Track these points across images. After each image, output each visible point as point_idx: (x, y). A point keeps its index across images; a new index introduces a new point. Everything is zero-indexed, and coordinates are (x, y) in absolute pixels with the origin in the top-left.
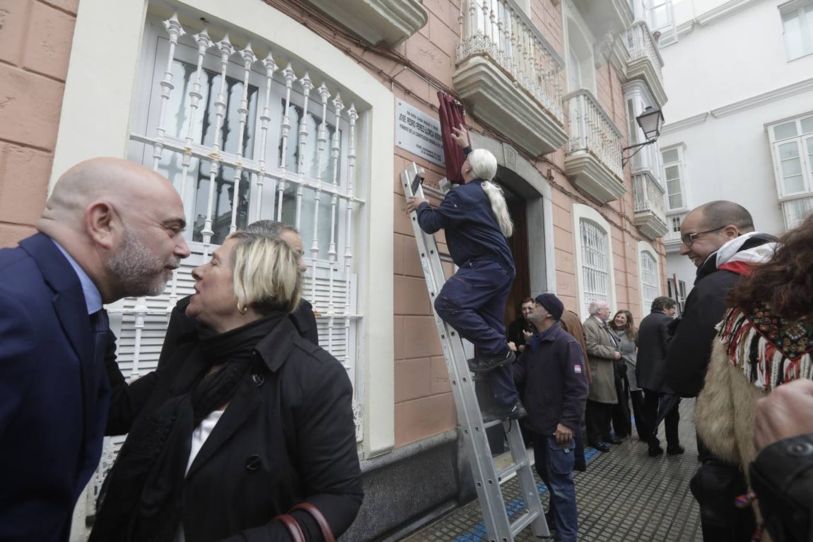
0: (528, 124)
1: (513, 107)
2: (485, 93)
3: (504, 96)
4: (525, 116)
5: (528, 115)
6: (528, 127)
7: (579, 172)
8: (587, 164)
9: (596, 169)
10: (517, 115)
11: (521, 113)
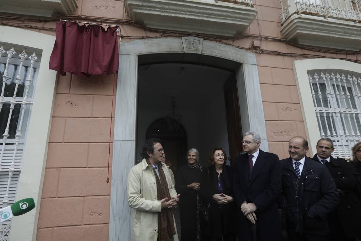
0: (199, 16)
1: (174, 10)
2: (140, 11)
3: (158, 6)
4: (190, 12)
5: (193, 10)
6: (200, 18)
7: (295, 33)
8: (298, 24)
9: (317, 24)
10: (182, 14)
11: (185, 11)
